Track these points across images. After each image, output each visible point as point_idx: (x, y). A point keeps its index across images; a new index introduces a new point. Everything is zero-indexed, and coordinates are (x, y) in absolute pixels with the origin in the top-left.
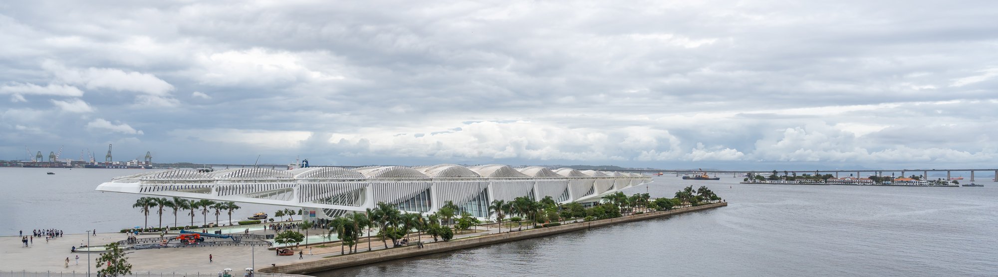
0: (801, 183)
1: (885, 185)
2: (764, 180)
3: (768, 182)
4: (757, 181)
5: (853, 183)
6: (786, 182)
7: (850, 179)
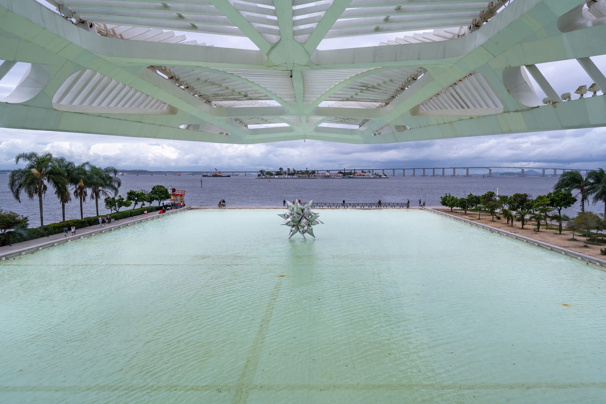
0: (299, 177)
1: (350, 178)
2: (272, 176)
3: (276, 177)
4: (268, 176)
5: (331, 177)
6: (289, 177)
7: (329, 174)
